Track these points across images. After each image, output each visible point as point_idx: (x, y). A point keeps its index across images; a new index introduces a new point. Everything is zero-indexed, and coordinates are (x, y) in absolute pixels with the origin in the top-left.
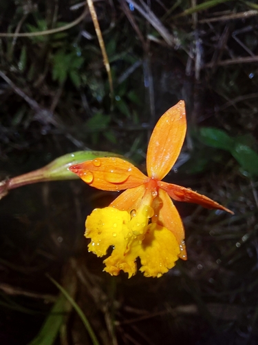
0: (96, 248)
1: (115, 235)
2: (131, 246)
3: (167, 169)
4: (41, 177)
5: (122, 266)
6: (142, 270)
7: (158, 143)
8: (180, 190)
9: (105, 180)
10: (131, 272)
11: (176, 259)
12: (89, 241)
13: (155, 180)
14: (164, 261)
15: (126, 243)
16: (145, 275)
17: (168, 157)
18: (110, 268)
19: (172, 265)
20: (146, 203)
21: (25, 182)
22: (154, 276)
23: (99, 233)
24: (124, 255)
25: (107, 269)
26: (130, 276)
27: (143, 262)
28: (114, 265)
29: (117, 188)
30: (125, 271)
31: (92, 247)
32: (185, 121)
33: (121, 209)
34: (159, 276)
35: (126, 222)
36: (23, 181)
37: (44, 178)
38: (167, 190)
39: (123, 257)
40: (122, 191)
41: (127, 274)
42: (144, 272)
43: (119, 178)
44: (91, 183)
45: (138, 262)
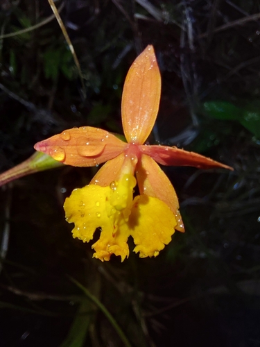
0: (82, 233)
1: (99, 215)
2: (118, 224)
3: (147, 130)
4: (27, 170)
5: (112, 249)
6: (136, 250)
7: (131, 102)
8: (165, 152)
9: (80, 155)
10: (124, 253)
11: (173, 232)
12: (73, 225)
13: (137, 145)
14: (160, 236)
15: (112, 222)
16: (141, 256)
17: (146, 116)
18: (101, 251)
19: (169, 240)
20: (127, 170)
21: (12, 177)
22: (150, 255)
23: (83, 215)
24: (114, 236)
25: (96, 255)
26: (123, 259)
27: (136, 242)
28: (105, 249)
29: (95, 163)
30: (117, 255)
31: (76, 233)
32: (157, 69)
33: (103, 185)
34: (156, 254)
35: (109, 198)
36: (10, 176)
37: (30, 170)
38: (151, 155)
39: (113, 239)
40: (101, 165)
41: (120, 257)
42: (139, 253)
43: (94, 150)
44: (64, 160)
45: (131, 242)
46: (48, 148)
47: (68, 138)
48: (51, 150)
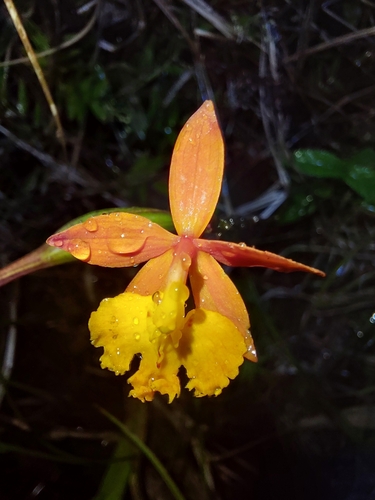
0: (115, 361)
1: (138, 337)
2: (164, 350)
3: (205, 218)
4: (38, 263)
5: (156, 385)
6: (190, 386)
7: (183, 178)
8: (230, 250)
9: (112, 252)
10: (173, 390)
11: (241, 361)
12: (101, 351)
13: (191, 238)
14: (224, 367)
15: (156, 348)
16: (198, 394)
17: (204, 198)
18: (141, 388)
19: (235, 374)
20: (177, 275)
21: (16, 274)
22: (210, 393)
23: (115, 337)
24: (158, 366)
25: (134, 393)
26: (171, 399)
27: (189, 374)
28: (146, 384)
29: (133, 262)
30: (162, 393)
31: (105, 362)
32: (219, 133)
33: (144, 293)
34: (218, 392)
35: (152, 314)
36: (13, 273)
37: (42, 264)
38: (213, 252)
39: (157, 371)
40: (142, 265)
41: (167, 395)
42: (194, 390)
43: (131, 245)
44: (89, 259)
45: (182, 375)
46: (67, 242)
47: (94, 229)
48: (69, 245)
